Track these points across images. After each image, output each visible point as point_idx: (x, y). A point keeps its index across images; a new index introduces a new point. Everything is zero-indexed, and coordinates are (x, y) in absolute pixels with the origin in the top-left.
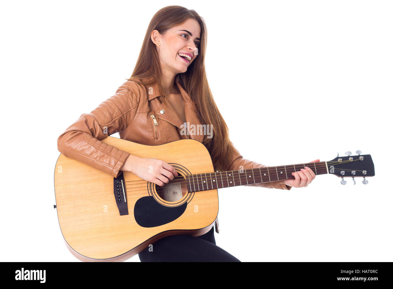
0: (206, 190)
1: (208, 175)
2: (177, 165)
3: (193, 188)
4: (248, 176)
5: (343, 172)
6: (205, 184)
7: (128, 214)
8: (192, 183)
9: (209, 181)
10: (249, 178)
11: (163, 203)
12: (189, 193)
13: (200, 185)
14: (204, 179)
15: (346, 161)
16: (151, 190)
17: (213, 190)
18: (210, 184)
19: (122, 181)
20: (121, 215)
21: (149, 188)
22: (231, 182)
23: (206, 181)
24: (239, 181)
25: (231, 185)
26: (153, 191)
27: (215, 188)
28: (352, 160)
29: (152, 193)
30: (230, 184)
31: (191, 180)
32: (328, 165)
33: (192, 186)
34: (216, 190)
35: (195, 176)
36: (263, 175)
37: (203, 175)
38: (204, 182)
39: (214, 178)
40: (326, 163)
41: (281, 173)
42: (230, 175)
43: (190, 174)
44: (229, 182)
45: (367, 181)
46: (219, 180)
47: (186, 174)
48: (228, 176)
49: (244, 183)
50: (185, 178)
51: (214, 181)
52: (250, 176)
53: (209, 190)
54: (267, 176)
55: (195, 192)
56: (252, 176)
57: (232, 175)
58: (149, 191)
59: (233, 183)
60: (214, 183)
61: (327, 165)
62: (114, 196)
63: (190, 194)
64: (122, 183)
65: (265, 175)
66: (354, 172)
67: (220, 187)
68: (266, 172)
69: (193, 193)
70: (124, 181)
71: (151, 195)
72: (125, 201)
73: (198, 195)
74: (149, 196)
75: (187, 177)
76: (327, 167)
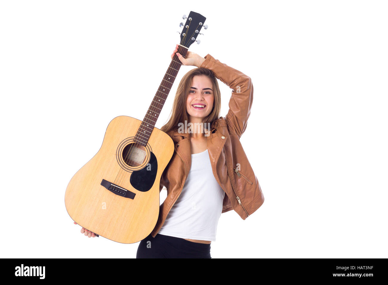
0: (150, 134)
1: (141, 126)
2: (123, 142)
3: (145, 142)
4: (158, 102)
5: (193, 38)
6: (146, 133)
7: (135, 194)
8: (141, 140)
9: (146, 129)
10: (160, 102)
11: (142, 167)
12: (145, 147)
13: (145, 136)
14: (143, 131)
15: (187, 31)
16: (128, 169)
17: (154, 130)
18: (148, 130)
19: (111, 184)
20: (133, 199)
21: (126, 170)
22: (156, 115)
23: (145, 131)
24: (158, 110)
25: (158, 116)
26: (130, 169)
27: (153, 128)
28: (189, 27)
29: (130, 170)
30: (156, 116)
31: (138, 139)
33: (143, 141)
34: (155, 128)
35: (137, 135)
36: (163, 91)
37: (140, 130)
38: (145, 132)
39: (146, 124)
40: (181, 45)
41: (169, 78)
42: (150, 113)
43: (134, 138)
44: (154, 116)
45: (206, 25)
46: (150, 122)
47: (133, 140)
48: (150, 114)
49: (161, 107)
50: (134, 142)
51: (148, 125)
52: (159, 100)
53: (152, 132)
54: (166, 89)
55: (147, 143)
56: (160, 99)
57: (151, 112)
58: (129, 171)
59: (157, 114)
60: (150, 126)
61: (182, 46)
62: (118, 196)
63: (146, 146)
64: (114, 185)
65: (164, 90)
66: (197, 31)
67: (154, 124)
68: (163, 88)
69: (147, 144)
70: (112, 184)
71: (132, 172)
72: (127, 191)
73: (150, 142)
75: (135, 141)
76: (184, 47)
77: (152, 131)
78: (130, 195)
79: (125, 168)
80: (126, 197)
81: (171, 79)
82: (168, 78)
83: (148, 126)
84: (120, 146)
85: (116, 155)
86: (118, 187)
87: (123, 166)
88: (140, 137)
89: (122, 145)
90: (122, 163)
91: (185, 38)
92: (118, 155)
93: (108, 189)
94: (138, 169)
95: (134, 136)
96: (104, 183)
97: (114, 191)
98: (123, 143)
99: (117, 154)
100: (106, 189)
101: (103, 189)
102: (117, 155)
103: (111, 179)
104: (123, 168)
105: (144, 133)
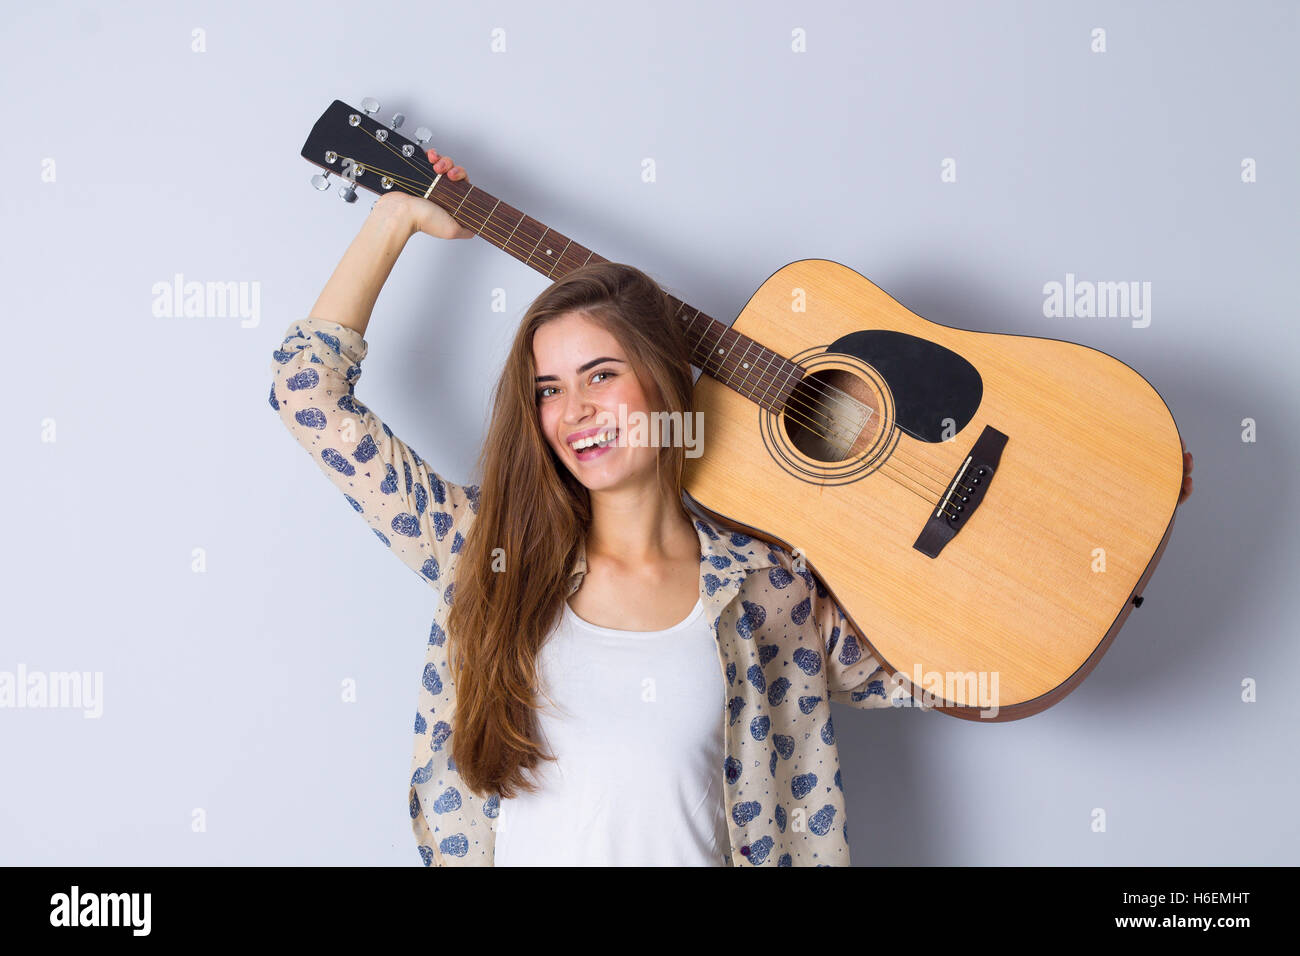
0: (758, 347)
1: (723, 377)
2: (776, 455)
3: (788, 368)
5: (407, 150)
6: (750, 359)
7: (988, 428)
8: (778, 384)
9: (734, 359)
11: (884, 390)
12: (805, 370)
13: (762, 365)
14: (742, 373)
15: (374, 170)
16: (886, 446)
17: (741, 331)
18: (738, 351)
19: (939, 515)
21: (888, 451)
22: (685, 318)
23: (741, 365)
25: (690, 311)
26: (885, 439)
27: (733, 332)
28: (358, 163)
29: (890, 437)
30: (691, 317)
31: (772, 393)
32: (427, 189)
33: (783, 377)
34: (734, 326)
35: (756, 398)
37: (735, 384)
38: (746, 366)
39: (717, 359)
40: (427, 196)
41: (549, 252)
43: (764, 411)
44: (688, 322)
46: (708, 343)
47: (773, 417)
50: (782, 415)
51: (721, 351)
53: (750, 341)
55: (789, 361)
58: (893, 443)
59: (682, 313)
60: (726, 344)
61: (430, 190)
62: (988, 497)
63: (804, 366)
66: (381, 136)
67: (718, 326)
69: (795, 361)
70: (936, 510)
71: (897, 430)
72: (970, 458)
73: (787, 348)
74: (903, 433)
75: (778, 407)
76: (433, 185)
77: (746, 340)
78: (990, 448)
79: (878, 456)
80: (995, 463)
81: (551, 246)
82: (546, 258)
83: (726, 353)
84: (789, 468)
85: (823, 485)
86: (953, 488)
87: (871, 463)
88: (763, 387)
89: (786, 459)
90: (857, 466)
91: (401, 179)
92: (825, 477)
93: (958, 531)
94: (890, 408)
95: (758, 407)
96: (930, 543)
97: (966, 509)
98: (781, 454)
99: (820, 481)
100: (954, 541)
101: (951, 550)
102: (823, 483)
103: (918, 515)
104: (878, 463)
105: (749, 369)
